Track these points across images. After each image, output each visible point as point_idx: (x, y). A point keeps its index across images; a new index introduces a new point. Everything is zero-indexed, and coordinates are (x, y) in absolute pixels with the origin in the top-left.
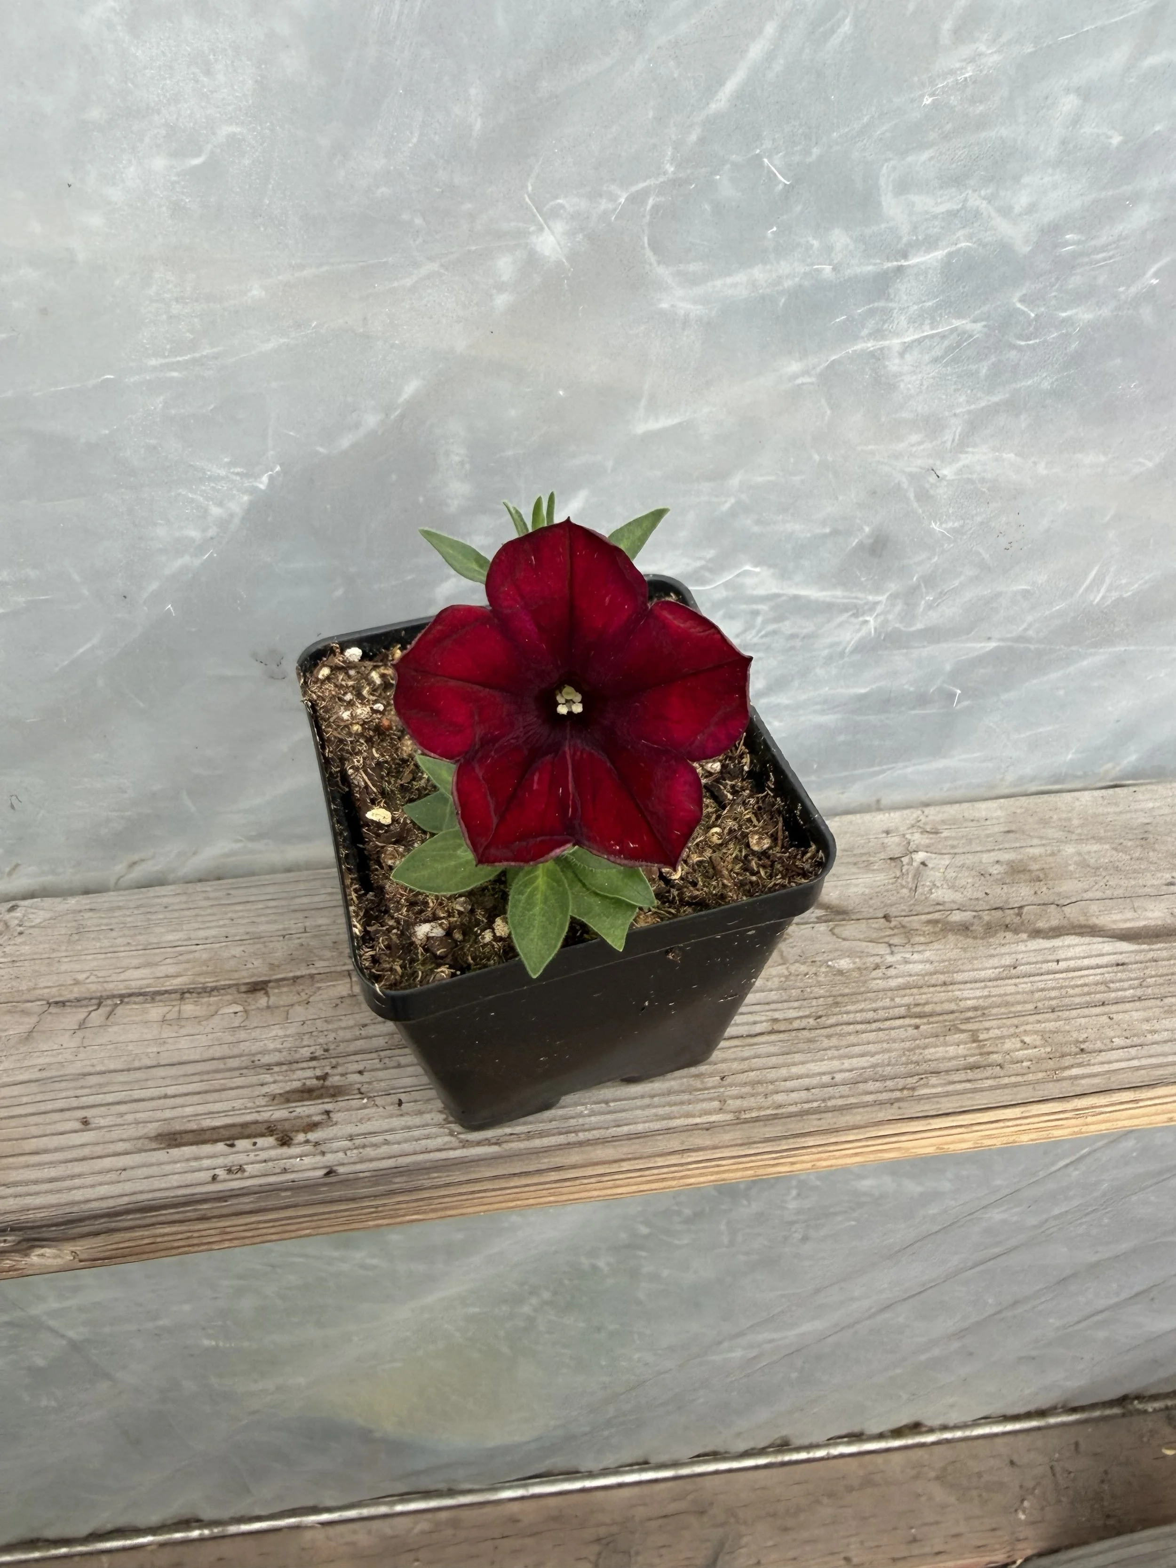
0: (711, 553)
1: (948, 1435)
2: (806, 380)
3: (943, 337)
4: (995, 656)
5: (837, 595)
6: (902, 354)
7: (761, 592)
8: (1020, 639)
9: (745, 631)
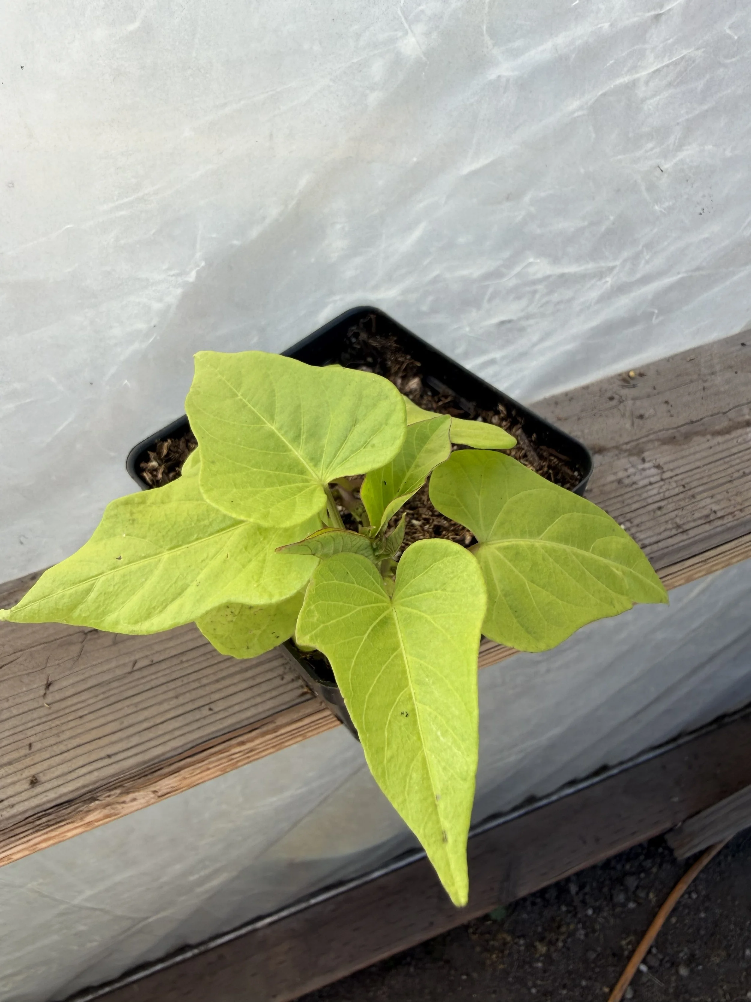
0: (506, 254)
1: (624, 766)
2: (580, 113)
3: (676, 64)
4: (680, 284)
5: (590, 266)
6: (647, 83)
7: (540, 275)
8: (698, 269)
9: (528, 306)
